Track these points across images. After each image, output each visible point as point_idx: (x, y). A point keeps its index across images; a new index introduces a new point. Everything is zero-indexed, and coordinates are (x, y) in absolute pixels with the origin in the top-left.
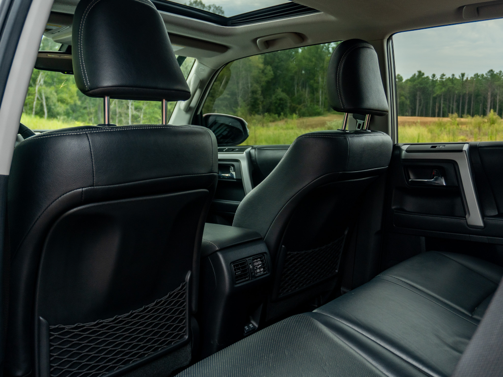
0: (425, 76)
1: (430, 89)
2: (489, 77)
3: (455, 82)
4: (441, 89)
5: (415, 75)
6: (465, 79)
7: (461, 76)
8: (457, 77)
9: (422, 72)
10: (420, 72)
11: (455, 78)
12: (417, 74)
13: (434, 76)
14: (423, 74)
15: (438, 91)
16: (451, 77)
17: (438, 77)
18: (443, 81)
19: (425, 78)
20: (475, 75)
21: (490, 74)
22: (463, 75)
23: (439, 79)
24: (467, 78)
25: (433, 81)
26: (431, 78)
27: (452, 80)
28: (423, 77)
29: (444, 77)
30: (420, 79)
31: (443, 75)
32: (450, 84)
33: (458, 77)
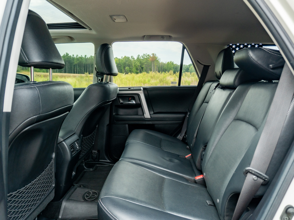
0: (69, 55)
1: (72, 61)
3: (83, 59)
4: (77, 61)
5: (65, 54)
6: (87, 57)
8: (83, 56)
9: (68, 53)
10: (67, 53)
11: (83, 57)
12: (66, 54)
13: (73, 55)
14: (68, 54)
15: (76, 62)
16: (81, 56)
18: (77, 58)
19: (69, 56)
20: (91, 56)
22: (86, 56)
23: (76, 57)
25: (73, 57)
26: (72, 56)
27: (81, 58)
28: (68, 55)
29: (78, 56)
30: (67, 56)
31: (77, 55)
32: (80, 60)
33: (84, 57)
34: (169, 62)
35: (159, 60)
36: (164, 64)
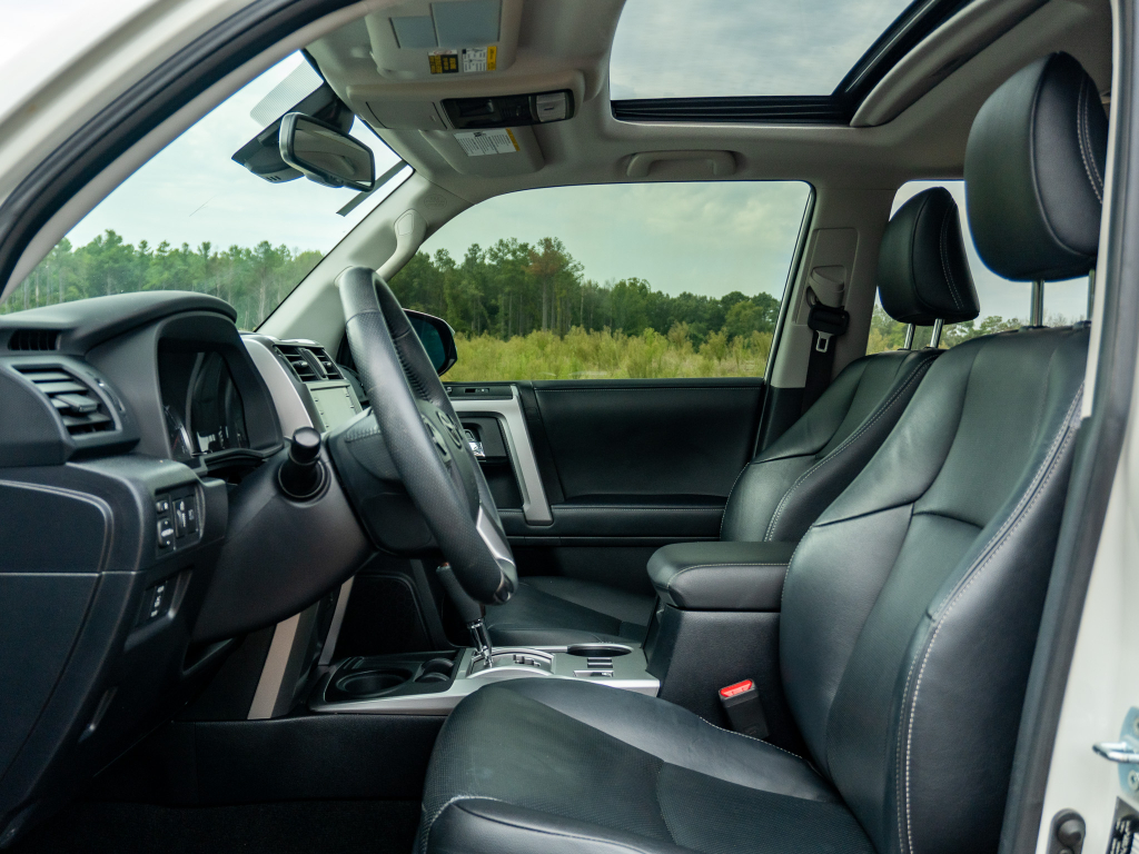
0: (125, 243)
1: (137, 272)
2: (261, 256)
3: (191, 260)
4: (161, 273)
5: (100, 238)
6: (211, 254)
7: (201, 247)
8: (195, 249)
9: (118, 233)
10: (111, 233)
11: (191, 253)
12: (105, 237)
13: (144, 244)
14: (120, 239)
16: (181, 250)
17: (153, 248)
18: (163, 258)
19: (124, 248)
20: (231, 249)
21: (262, 250)
22: (207, 246)
23: (155, 253)
24: (216, 254)
25: (142, 255)
26: (137, 248)
28: (120, 245)
29: (167, 249)
30: (114, 250)
31: (165, 244)
32: (179, 265)
33: (195, 251)
34: (622, 284)
35: (576, 274)
36: (603, 292)
